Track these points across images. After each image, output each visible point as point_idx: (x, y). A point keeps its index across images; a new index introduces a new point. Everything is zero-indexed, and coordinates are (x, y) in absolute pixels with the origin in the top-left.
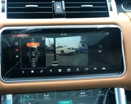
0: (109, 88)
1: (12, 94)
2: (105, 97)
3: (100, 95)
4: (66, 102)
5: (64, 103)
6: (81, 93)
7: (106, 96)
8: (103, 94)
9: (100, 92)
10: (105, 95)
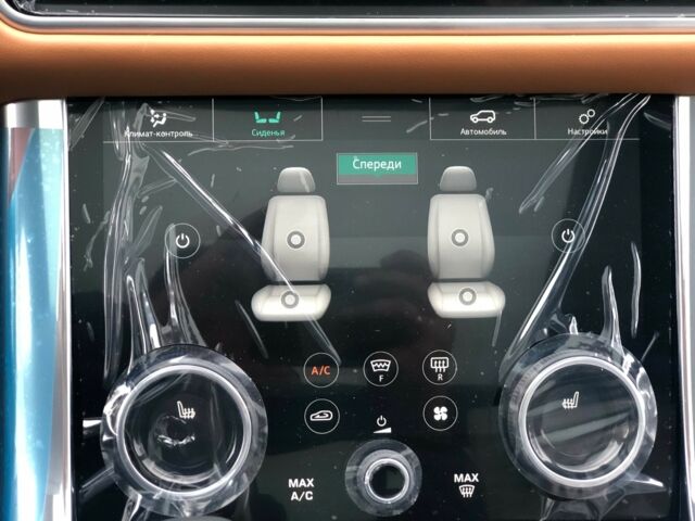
0: (641, 97)
1: (68, 102)
2: (611, 144)
3: (586, 132)
4: (383, 165)
5: (369, 165)
6: (474, 118)
7: (619, 139)
8: (603, 127)
9: (588, 116)
10: (613, 134)
